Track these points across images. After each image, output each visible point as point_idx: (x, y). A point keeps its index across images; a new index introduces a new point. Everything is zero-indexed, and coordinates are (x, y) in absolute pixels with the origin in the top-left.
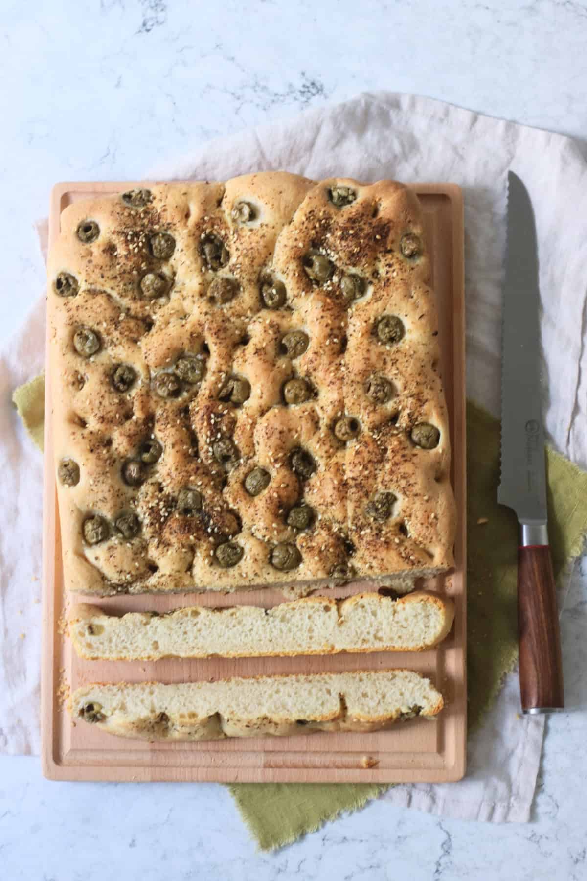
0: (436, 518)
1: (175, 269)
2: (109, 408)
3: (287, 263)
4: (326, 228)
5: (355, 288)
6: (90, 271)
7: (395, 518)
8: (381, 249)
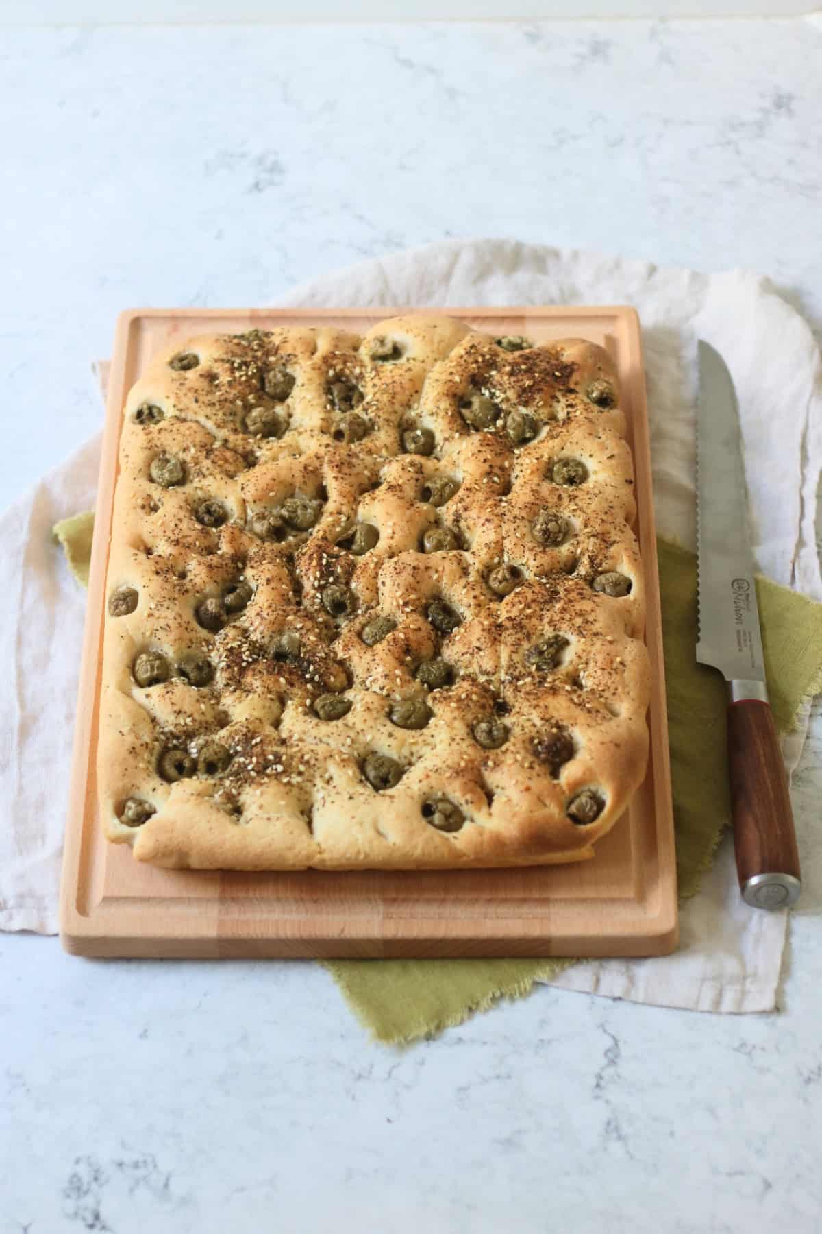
0: (622, 663)
1: (291, 411)
2: (186, 532)
3: (438, 401)
4: (492, 365)
5: (525, 424)
6: (181, 394)
7: (565, 667)
8: (561, 387)
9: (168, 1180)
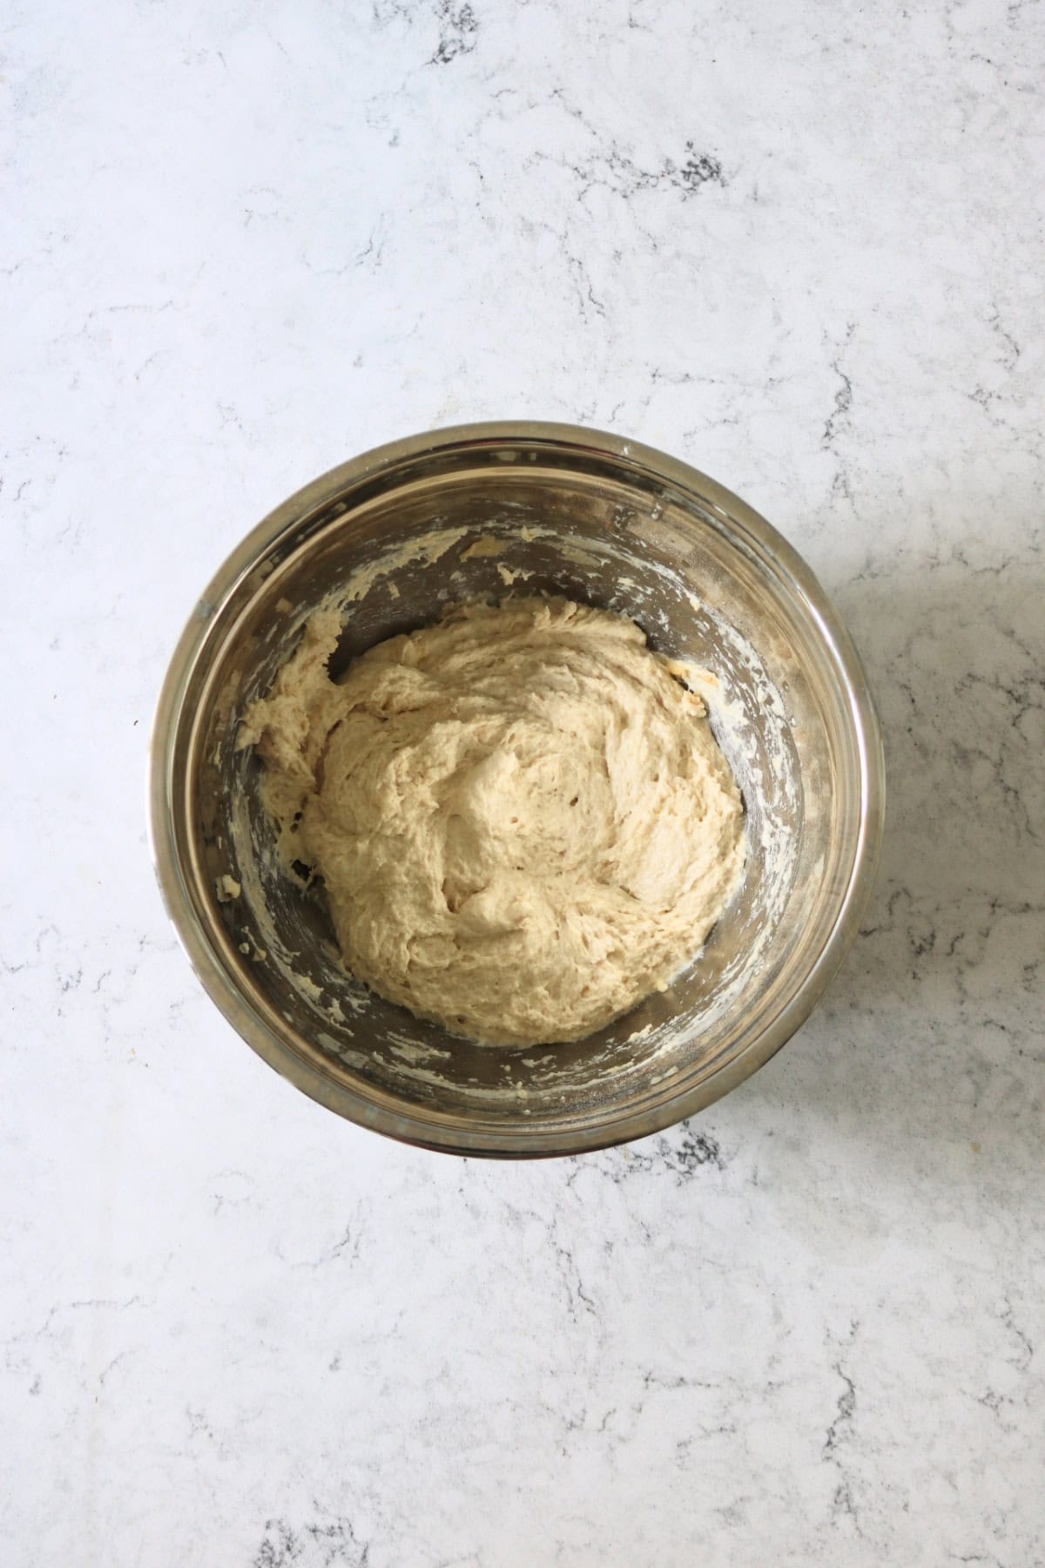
9: (365, 1551)
